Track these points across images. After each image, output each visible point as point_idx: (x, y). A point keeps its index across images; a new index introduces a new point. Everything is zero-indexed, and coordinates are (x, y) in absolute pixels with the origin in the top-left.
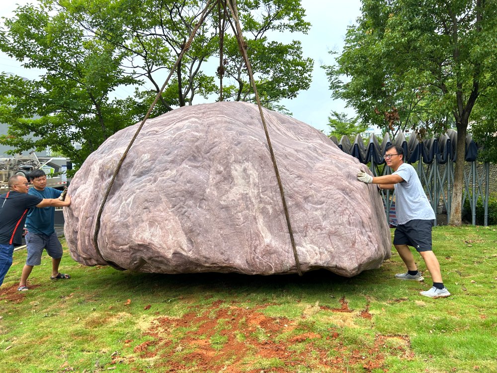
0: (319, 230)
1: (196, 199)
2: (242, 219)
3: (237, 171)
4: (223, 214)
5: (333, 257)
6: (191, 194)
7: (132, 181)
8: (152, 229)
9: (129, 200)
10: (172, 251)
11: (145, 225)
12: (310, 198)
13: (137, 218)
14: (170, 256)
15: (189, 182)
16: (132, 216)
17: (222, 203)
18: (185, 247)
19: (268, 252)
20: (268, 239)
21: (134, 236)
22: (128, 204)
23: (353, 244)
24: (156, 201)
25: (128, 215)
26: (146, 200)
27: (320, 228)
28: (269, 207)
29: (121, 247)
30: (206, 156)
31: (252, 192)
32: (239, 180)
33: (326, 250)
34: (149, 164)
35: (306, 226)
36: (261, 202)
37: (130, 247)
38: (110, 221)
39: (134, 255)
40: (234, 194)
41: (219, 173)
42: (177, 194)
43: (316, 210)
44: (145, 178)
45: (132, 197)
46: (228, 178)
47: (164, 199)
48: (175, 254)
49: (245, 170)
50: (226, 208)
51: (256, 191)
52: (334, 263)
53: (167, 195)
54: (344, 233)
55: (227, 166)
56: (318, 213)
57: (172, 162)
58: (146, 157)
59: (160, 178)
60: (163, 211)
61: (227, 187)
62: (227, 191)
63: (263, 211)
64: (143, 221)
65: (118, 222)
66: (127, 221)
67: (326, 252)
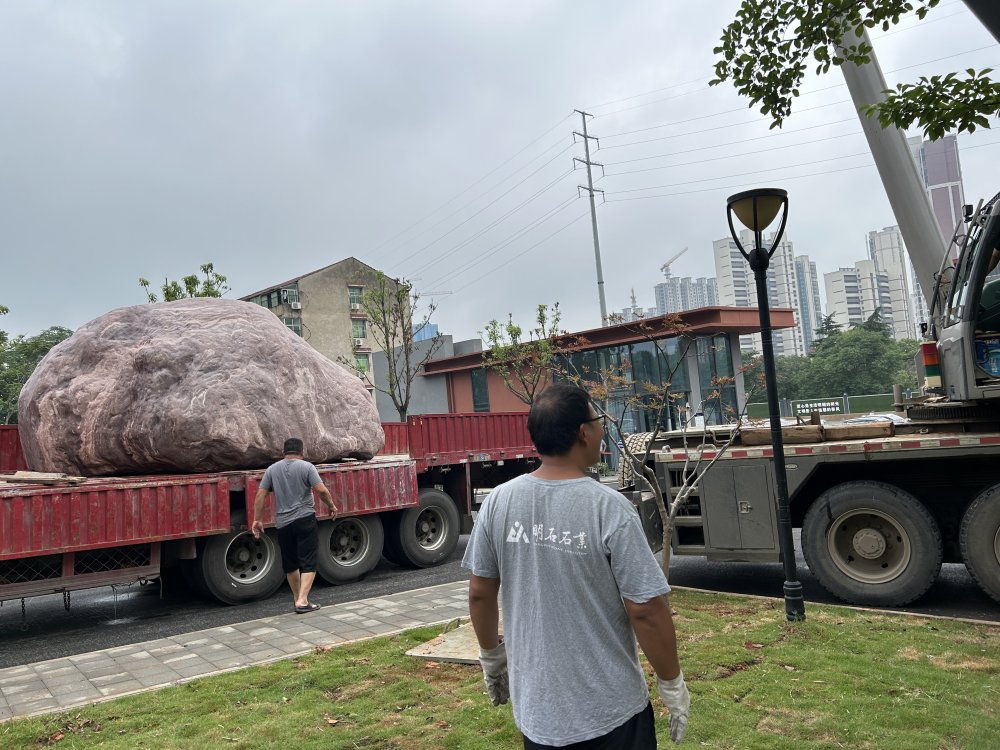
2: (304, 416)
4: (290, 411)
7: (199, 376)
8: (229, 425)
9: (201, 395)
10: (247, 445)
13: (213, 414)
14: (245, 450)
16: (208, 412)
17: (289, 401)
18: (261, 441)
19: (326, 443)
20: (323, 433)
22: (201, 400)
25: (203, 411)
26: (223, 397)
28: (323, 406)
29: (192, 443)
31: (311, 393)
32: (301, 383)
33: (361, 440)
34: (215, 360)
36: (318, 402)
37: (203, 443)
39: (205, 451)
40: (298, 394)
41: (285, 375)
42: (252, 392)
43: (354, 409)
44: (214, 375)
45: (205, 392)
46: (292, 380)
47: (240, 396)
48: (251, 447)
49: (305, 374)
50: (293, 406)
51: (314, 393)
53: (244, 392)
54: (370, 426)
55: (291, 369)
56: (354, 412)
60: (239, 408)
64: (220, 417)
66: (202, 417)
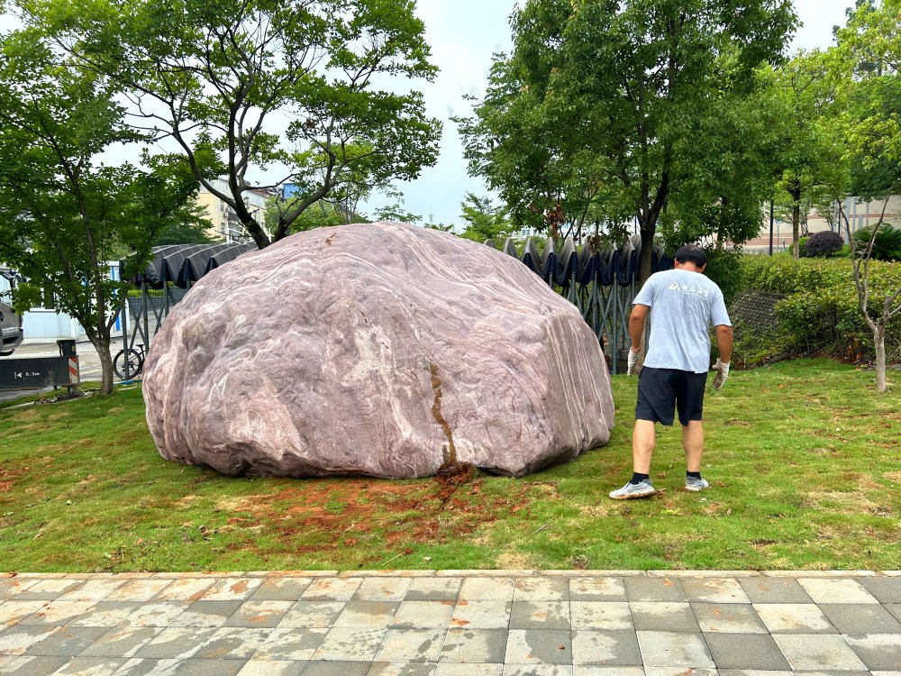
0: (473, 419)
1: (308, 380)
2: (371, 406)
3: (362, 338)
4: (346, 401)
5: (491, 455)
6: (301, 373)
7: (224, 354)
8: (254, 423)
9: (221, 382)
10: (282, 452)
11: (245, 416)
12: (462, 375)
13: (233, 408)
14: (280, 458)
15: (298, 356)
16: (227, 405)
17: (344, 384)
18: (298, 446)
19: (408, 450)
20: (407, 432)
21: (231, 431)
22: (221, 388)
23: (519, 437)
24: (256, 384)
25: (222, 403)
26: (243, 383)
27: (474, 415)
28: (407, 388)
29: (216, 446)
30: (321, 317)
31: (384, 368)
32: (366, 352)
33: (483, 446)
34: (245, 330)
35: (456, 414)
36: (396, 382)
37: (228, 447)
38: (198, 411)
39: (234, 457)
40: (360, 371)
41: (339, 342)
42: (283, 374)
43: (470, 390)
44: (241, 350)
45: (225, 377)
46: (350, 349)
47: (266, 381)
48: (286, 455)
49: (373, 336)
50: (350, 392)
51: (389, 367)
52: (493, 464)
53: (270, 375)
54: (505, 422)
55: (349, 332)
56: (472, 395)
57: (276, 327)
58: (241, 319)
59: (260, 351)
60: (266, 397)
61: (349, 362)
62: (350, 368)
63: (400, 394)
64: (241, 412)
65: (209, 413)
66: (221, 411)
67: (482, 449)
